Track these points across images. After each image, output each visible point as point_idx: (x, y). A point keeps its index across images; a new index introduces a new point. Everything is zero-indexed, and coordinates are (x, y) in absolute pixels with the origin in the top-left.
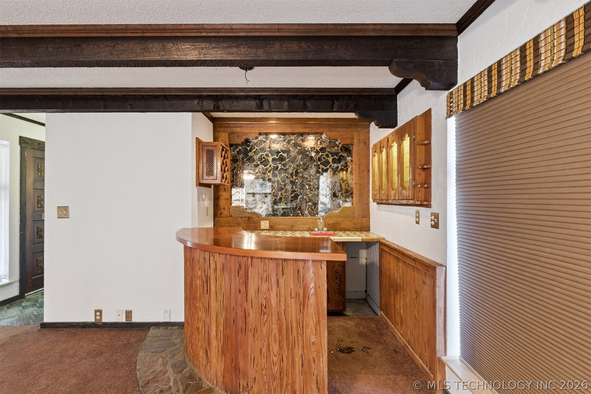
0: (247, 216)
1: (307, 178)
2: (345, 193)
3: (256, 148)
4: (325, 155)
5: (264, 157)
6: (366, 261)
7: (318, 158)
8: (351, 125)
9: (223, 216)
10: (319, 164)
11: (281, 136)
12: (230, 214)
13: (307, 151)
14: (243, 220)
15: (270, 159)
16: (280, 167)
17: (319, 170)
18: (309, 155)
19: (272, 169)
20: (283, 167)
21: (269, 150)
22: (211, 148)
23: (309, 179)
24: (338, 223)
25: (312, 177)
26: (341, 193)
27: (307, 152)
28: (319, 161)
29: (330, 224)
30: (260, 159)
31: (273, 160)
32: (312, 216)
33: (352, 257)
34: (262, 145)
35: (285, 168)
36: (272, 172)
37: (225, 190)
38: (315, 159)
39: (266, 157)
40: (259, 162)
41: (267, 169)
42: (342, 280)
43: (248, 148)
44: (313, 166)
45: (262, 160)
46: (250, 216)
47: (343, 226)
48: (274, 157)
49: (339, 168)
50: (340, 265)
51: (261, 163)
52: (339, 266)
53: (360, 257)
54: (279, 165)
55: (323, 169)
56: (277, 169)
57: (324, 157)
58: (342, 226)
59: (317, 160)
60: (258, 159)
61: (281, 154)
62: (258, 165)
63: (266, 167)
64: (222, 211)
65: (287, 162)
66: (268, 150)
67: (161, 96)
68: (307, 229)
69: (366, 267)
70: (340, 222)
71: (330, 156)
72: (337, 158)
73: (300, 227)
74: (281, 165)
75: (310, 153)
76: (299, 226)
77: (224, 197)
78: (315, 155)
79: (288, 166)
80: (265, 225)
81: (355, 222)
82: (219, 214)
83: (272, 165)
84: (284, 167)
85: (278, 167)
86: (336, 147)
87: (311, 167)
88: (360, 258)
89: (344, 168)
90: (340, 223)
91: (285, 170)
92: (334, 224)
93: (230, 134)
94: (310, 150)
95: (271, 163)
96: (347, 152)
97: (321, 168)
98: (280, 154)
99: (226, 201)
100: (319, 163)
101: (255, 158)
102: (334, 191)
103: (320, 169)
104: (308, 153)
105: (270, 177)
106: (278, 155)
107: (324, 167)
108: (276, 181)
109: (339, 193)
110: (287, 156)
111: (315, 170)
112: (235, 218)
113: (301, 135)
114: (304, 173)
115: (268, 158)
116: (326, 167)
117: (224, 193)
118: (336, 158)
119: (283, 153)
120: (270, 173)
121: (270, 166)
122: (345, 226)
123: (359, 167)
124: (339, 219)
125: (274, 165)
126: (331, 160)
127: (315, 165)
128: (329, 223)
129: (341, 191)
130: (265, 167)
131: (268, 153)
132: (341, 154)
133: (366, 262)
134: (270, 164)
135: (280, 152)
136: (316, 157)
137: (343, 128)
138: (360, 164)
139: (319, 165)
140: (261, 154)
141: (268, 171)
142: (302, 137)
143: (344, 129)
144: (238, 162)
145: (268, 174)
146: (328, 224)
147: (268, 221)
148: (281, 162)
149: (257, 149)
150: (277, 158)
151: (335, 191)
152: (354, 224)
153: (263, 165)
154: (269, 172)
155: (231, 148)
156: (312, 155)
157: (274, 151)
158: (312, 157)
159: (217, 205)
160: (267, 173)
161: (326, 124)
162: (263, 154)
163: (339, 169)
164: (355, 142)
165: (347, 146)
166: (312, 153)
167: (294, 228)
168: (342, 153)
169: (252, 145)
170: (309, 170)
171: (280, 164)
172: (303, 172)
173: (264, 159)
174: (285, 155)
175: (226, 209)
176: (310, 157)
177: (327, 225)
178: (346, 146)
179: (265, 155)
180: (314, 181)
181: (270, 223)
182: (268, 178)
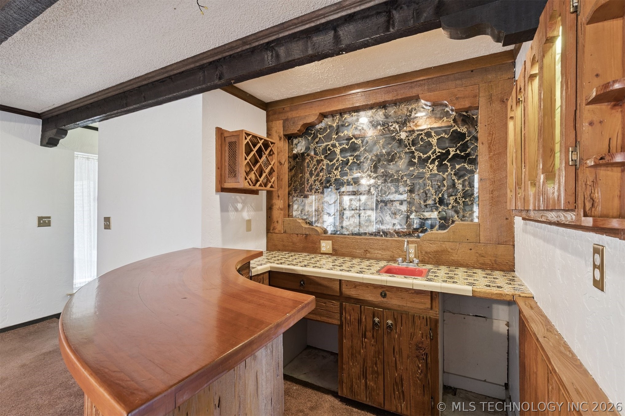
0: (304, 232)
1: (393, 174)
2: (462, 197)
3: (319, 136)
4: (424, 135)
5: (329, 148)
6: (507, 328)
7: (413, 141)
8: (472, 71)
9: (277, 231)
10: (414, 150)
11: (353, 114)
12: (284, 229)
13: (393, 131)
14: (299, 238)
15: (338, 151)
16: (351, 161)
17: (414, 161)
18: (397, 138)
19: (340, 164)
20: (355, 160)
21: (336, 137)
22: (233, 140)
23: (395, 177)
24: (444, 251)
25: (400, 172)
26: (454, 197)
27: (392, 134)
28: (413, 146)
29: (429, 253)
30: (325, 150)
31: (342, 151)
32: (401, 236)
33: (476, 316)
34: (327, 131)
35: (358, 162)
36: (340, 170)
37: (278, 196)
38: (406, 142)
39: (332, 148)
40: (323, 156)
41: (334, 165)
42: (429, 365)
43: (309, 138)
44: (403, 155)
45: (327, 153)
46: (308, 233)
47: (455, 257)
48: (343, 146)
49: (450, 154)
50: (424, 335)
51: (325, 157)
52: (424, 337)
53: (495, 316)
54: (350, 158)
55: (420, 157)
56: (347, 164)
57: (422, 138)
58: (453, 258)
59: (409, 144)
60: (321, 152)
61: (353, 140)
62: (322, 160)
63: (332, 163)
64: (275, 225)
65: (361, 152)
66: (334, 138)
67: (167, 79)
68: (389, 258)
69: (508, 339)
70: (449, 250)
71: (433, 134)
72: (446, 136)
73: (378, 253)
74: (352, 158)
75: (398, 133)
76: (376, 252)
77: (277, 207)
78: (407, 136)
79: (363, 159)
80: (326, 247)
81: (480, 252)
82: (272, 228)
83: (340, 159)
84: (357, 160)
85: (348, 160)
86: (445, 118)
87: (400, 158)
88: (494, 321)
89: (461, 152)
90: (449, 252)
91: (359, 165)
92: (437, 252)
93: (285, 121)
94: (398, 130)
95: (340, 156)
96: (467, 124)
97: (417, 157)
98: (351, 141)
99: (279, 211)
100: (413, 148)
101: (317, 152)
102: (440, 195)
103: (415, 159)
104: (394, 134)
105: (337, 177)
106: (349, 143)
107: (421, 154)
108: (345, 183)
109: (451, 198)
110: (362, 142)
111: (407, 161)
112: (290, 234)
113: (382, 108)
114: (389, 167)
115: (335, 149)
116: (426, 154)
117: (278, 201)
118: (444, 137)
119: (356, 139)
120: (337, 171)
121: (337, 161)
122: (460, 258)
123: (489, 147)
124: (447, 246)
125: (342, 159)
126: (436, 141)
127: (406, 153)
128: (428, 250)
129: (455, 195)
130: (330, 162)
131: (335, 141)
132: (454, 128)
133: (508, 330)
134: (337, 158)
135: (352, 138)
136: (409, 139)
137: (456, 80)
138: (491, 143)
139: (413, 153)
140: (326, 144)
141: (334, 168)
142: (386, 109)
143: (459, 82)
144: (297, 159)
145: (335, 172)
146: (426, 253)
147: (330, 242)
148: (352, 154)
149: (320, 138)
150: (347, 147)
151: (443, 195)
152: (477, 254)
153: (329, 160)
154: (337, 169)
155: (290, 141)
156: (402, 137)
157: (343, 137)
158: (401, 139)
159: (270, 217)
160: (333, 171)
161: (422, 80)
162: (328, 143)
163: (450, 157)
164: (482, 102)
165: (467, 112)
166: (401, 133)
167: (368, 255)
168: (456, 128)
169: (314, 133)
170: (396, 162)
171: (351, 156)
172: (386, 166)
173: (329, 151)
174: (359, 142)
175: (280, 222)
176: (398, 140)
177: (424, 253)
178: (464, 113)
179: (330, 145)
180: (405, 178)
181: (333, 245)
182: (335, 178)
